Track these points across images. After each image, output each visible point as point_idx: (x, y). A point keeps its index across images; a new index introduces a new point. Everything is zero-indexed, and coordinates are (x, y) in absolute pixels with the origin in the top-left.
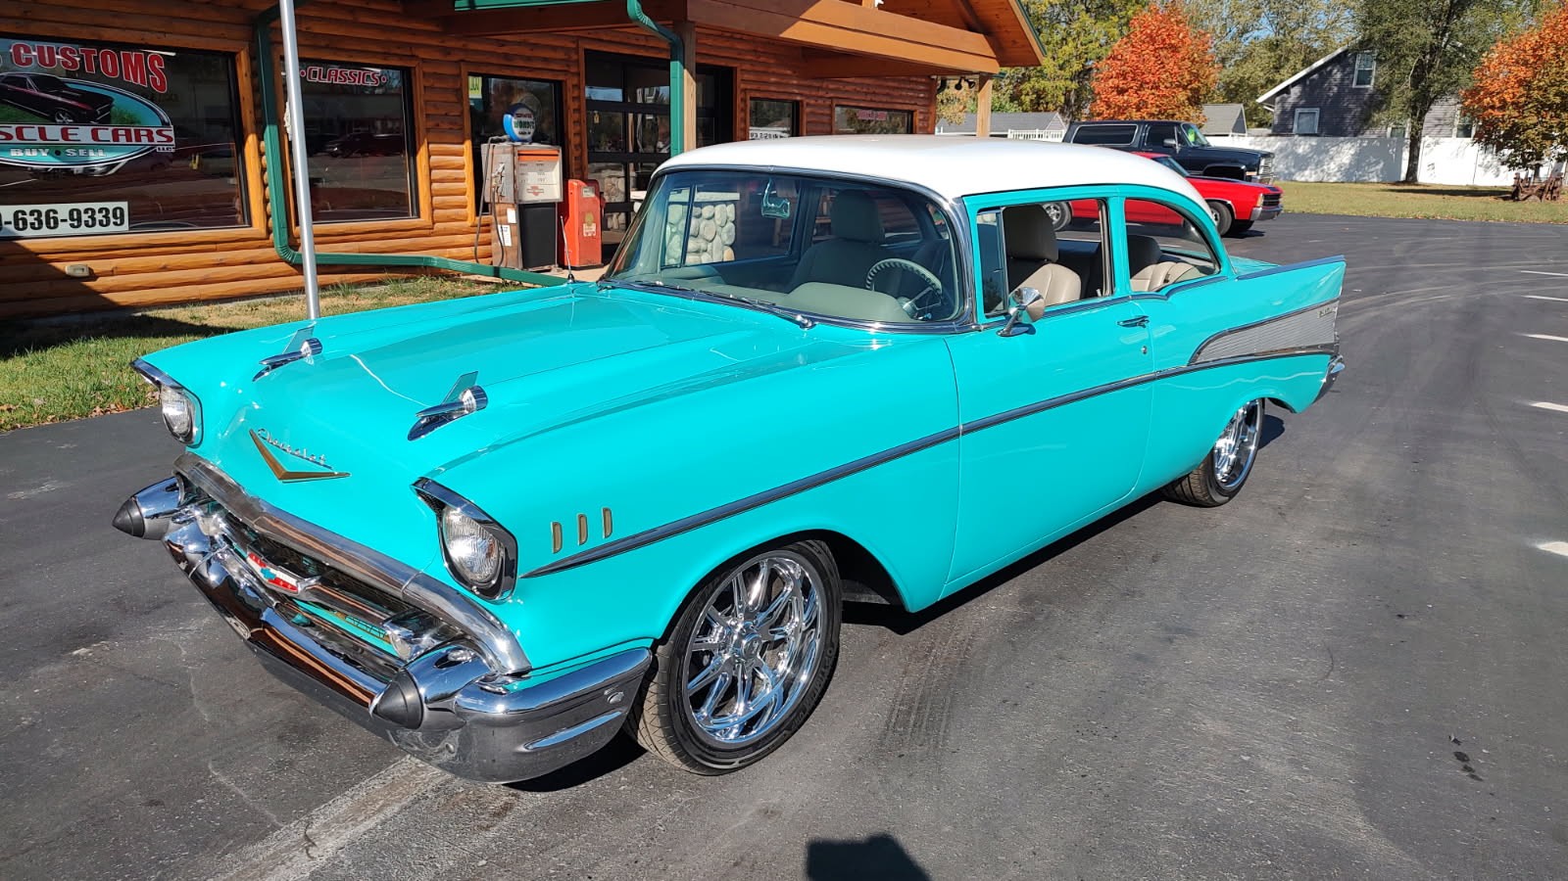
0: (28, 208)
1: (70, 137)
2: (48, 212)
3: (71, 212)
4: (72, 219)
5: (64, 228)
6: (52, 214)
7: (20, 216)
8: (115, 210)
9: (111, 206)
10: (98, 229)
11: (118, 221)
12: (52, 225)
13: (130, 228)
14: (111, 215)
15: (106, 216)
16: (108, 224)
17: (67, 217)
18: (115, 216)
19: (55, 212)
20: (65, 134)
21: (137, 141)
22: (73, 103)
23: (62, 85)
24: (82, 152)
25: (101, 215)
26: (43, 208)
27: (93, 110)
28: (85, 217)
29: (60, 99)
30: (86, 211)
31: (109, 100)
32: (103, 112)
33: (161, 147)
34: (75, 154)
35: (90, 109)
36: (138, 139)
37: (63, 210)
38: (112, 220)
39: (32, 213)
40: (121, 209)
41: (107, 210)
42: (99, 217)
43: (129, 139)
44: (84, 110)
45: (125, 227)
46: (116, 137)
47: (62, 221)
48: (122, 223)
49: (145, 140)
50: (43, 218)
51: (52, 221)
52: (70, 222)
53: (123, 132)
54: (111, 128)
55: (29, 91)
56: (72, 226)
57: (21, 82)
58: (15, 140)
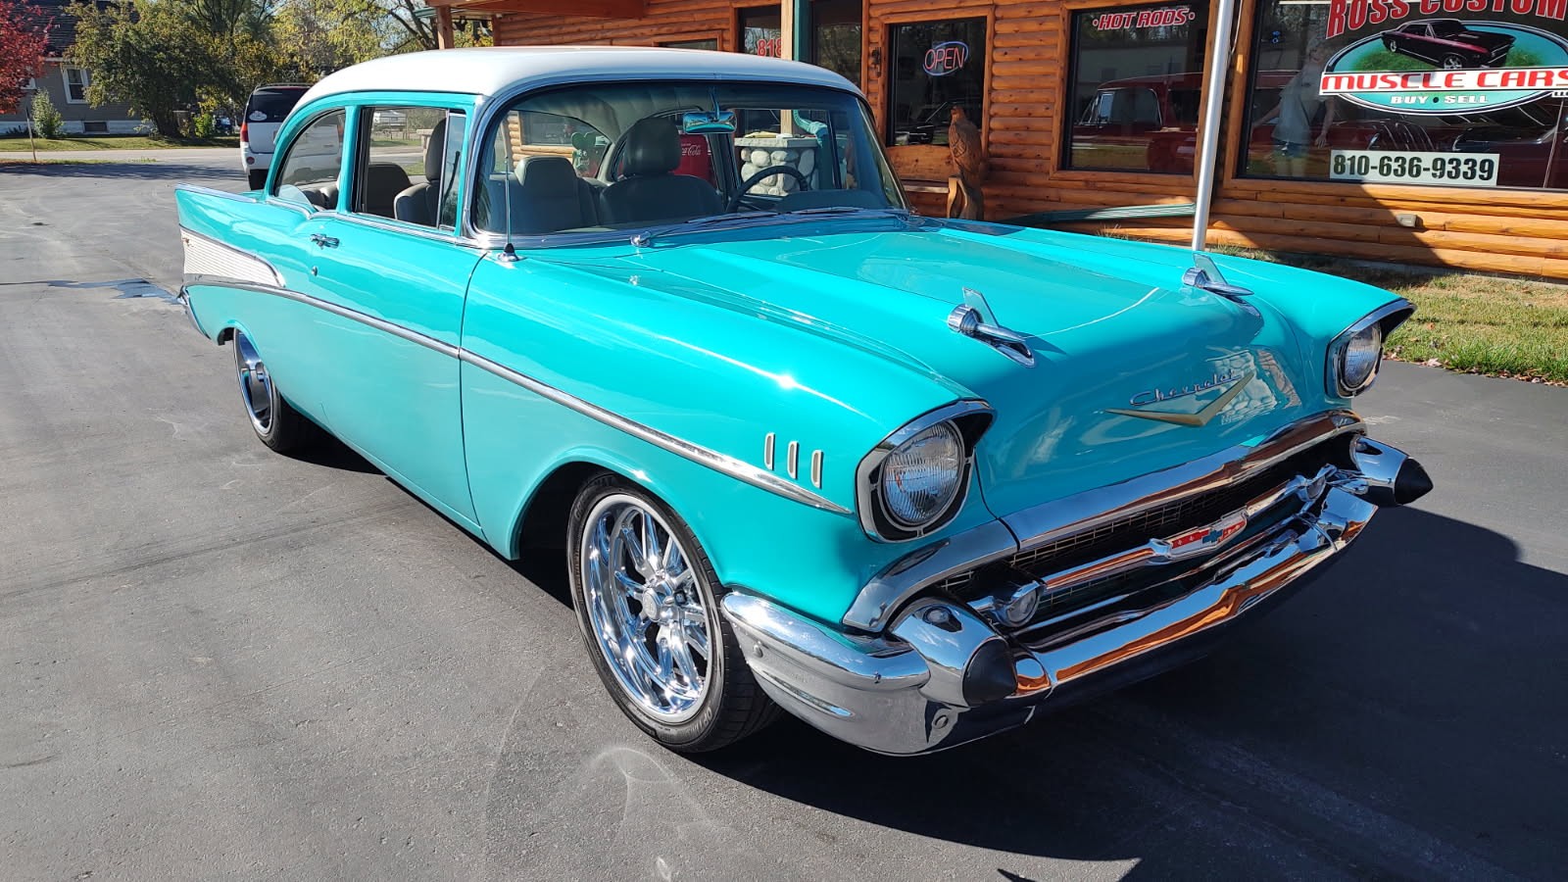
0: (1393, 155)
1: (1454, 83)
2: (1412, 160)
3: (1436, 161)
4: (1435, 168)
5: (1426, 177)
6: (1415, 162)
7: (1386, 161)
8: (1483, 162)
9: (1479, 157)
10: (1461, 181)
11: (1486, 175)
12: (1414, 173)
13: (1498, 184)
14: (1477, 168)
15: (1472, 169)
16: (1473, 177)
17: (1431, 168)
18: (1482, 170)
19: (1419, 160)
20: (1448, 81)
21: (1530, 85)
22: (1469, 46)
23: (1462, 28)
24: (1461, 99)
25: (1467, 166)
26: (1408, 155)
27: (1488, 53)
28: (1449, 167)
29: (1454, 44)
30: (1451, 161)
31: (1508, 40)
32: (1497, 55)
33: (1559, 92)
34: (1453, 101)
35: (1484, 51)
36: (1532, 81)
37: (1427, 158)
38: (1478, 173)
39: (1397, 160)
40: (1491, 163)
41: (1474, 162)
42: (1464, 168)
43: (1520, 82)
44: (1478, 53)
45: (1493, 182)
46: (1505, 80)
47: (1425, 169)
48: (1489, 177)
49: (1540, 84)
50: (1407, 166)
51: (1415, 170)
52: (1432, 171)
53: (1516, 76)
54: (1502, 72)
55: (1427, 38)
56: (1434, 175)
57: (1421, 30)
58: (1399, 88)
